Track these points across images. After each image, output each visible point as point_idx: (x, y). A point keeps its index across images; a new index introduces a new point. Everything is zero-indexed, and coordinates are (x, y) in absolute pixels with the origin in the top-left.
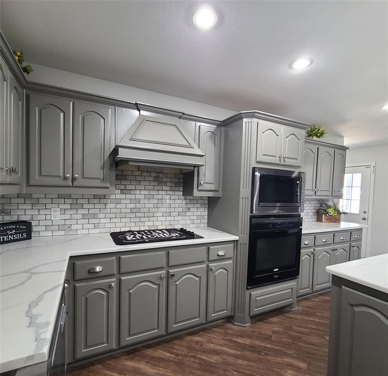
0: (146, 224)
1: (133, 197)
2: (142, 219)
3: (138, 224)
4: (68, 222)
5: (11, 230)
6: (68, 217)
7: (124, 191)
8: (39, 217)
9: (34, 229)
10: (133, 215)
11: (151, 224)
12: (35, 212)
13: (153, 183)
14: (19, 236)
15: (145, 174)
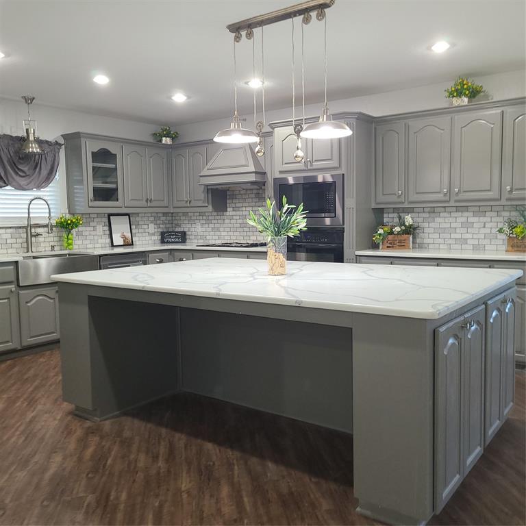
0: (252, 238)
1: (240, 213)
2: (248, 234)
3: (246, 238)
4: (205, 234)
5: (173, 235)
6: (204, 230)
7: (235, 209)
8: (193, 229)
9: (187, 237)
10: (241, 230)
11: (255, 238)
12: (189, 226)
13: (254, 200)
14: (177, 240)
15: (249, 192)
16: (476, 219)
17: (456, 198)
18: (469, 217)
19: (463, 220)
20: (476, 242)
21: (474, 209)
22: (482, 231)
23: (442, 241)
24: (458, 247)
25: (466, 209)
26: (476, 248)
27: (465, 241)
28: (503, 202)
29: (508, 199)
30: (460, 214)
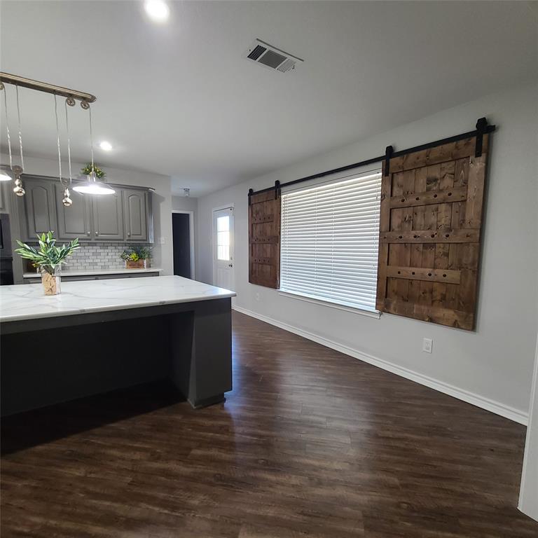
16: (102, 250)
17: (96, 238)
18: (97, 249)
19: (94, 251)
20: (103, 264)
21: (101, 245)
22: (106, 257)
23: (79, 264)
24: (92, 267)
25: (95, 244)
26: (103, 267)
27: (96, 264)
28: (125, 241)
29: (128, 240)
30: (91, 247)
